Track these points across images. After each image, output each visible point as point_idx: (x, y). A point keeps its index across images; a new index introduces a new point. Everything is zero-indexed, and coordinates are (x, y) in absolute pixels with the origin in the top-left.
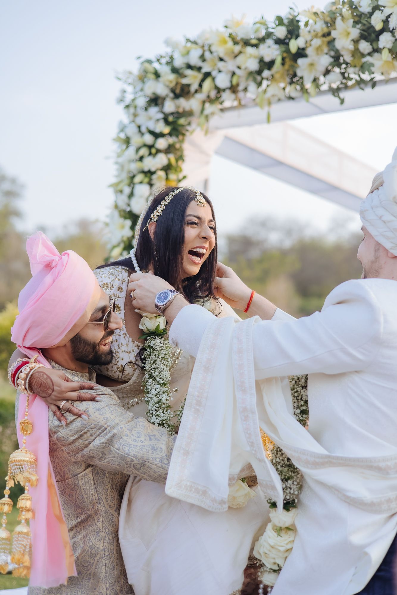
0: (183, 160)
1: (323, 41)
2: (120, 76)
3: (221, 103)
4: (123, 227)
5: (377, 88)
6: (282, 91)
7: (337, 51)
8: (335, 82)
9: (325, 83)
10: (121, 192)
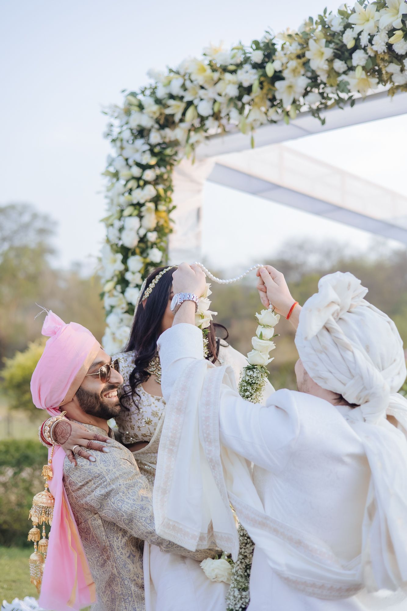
0: (172, 191)
1: (299, 64)
2: (106, 110)
3: (206, 131)
4: (115, 261)
5: (356, 107)
6: (264, 116)
7: (313, 72)
8: (314, 103)
9: (306, 104)
10: (112, 225)
